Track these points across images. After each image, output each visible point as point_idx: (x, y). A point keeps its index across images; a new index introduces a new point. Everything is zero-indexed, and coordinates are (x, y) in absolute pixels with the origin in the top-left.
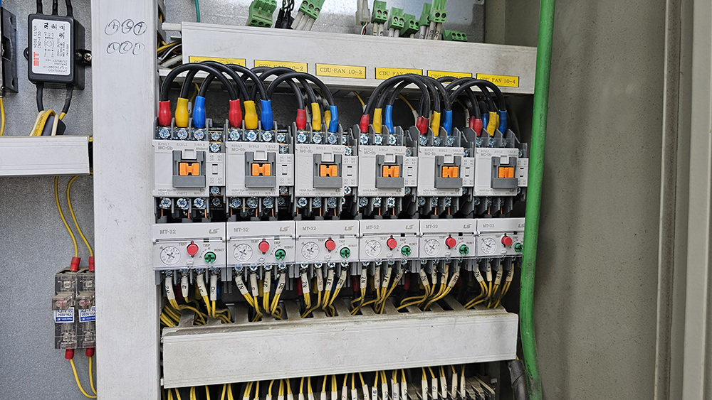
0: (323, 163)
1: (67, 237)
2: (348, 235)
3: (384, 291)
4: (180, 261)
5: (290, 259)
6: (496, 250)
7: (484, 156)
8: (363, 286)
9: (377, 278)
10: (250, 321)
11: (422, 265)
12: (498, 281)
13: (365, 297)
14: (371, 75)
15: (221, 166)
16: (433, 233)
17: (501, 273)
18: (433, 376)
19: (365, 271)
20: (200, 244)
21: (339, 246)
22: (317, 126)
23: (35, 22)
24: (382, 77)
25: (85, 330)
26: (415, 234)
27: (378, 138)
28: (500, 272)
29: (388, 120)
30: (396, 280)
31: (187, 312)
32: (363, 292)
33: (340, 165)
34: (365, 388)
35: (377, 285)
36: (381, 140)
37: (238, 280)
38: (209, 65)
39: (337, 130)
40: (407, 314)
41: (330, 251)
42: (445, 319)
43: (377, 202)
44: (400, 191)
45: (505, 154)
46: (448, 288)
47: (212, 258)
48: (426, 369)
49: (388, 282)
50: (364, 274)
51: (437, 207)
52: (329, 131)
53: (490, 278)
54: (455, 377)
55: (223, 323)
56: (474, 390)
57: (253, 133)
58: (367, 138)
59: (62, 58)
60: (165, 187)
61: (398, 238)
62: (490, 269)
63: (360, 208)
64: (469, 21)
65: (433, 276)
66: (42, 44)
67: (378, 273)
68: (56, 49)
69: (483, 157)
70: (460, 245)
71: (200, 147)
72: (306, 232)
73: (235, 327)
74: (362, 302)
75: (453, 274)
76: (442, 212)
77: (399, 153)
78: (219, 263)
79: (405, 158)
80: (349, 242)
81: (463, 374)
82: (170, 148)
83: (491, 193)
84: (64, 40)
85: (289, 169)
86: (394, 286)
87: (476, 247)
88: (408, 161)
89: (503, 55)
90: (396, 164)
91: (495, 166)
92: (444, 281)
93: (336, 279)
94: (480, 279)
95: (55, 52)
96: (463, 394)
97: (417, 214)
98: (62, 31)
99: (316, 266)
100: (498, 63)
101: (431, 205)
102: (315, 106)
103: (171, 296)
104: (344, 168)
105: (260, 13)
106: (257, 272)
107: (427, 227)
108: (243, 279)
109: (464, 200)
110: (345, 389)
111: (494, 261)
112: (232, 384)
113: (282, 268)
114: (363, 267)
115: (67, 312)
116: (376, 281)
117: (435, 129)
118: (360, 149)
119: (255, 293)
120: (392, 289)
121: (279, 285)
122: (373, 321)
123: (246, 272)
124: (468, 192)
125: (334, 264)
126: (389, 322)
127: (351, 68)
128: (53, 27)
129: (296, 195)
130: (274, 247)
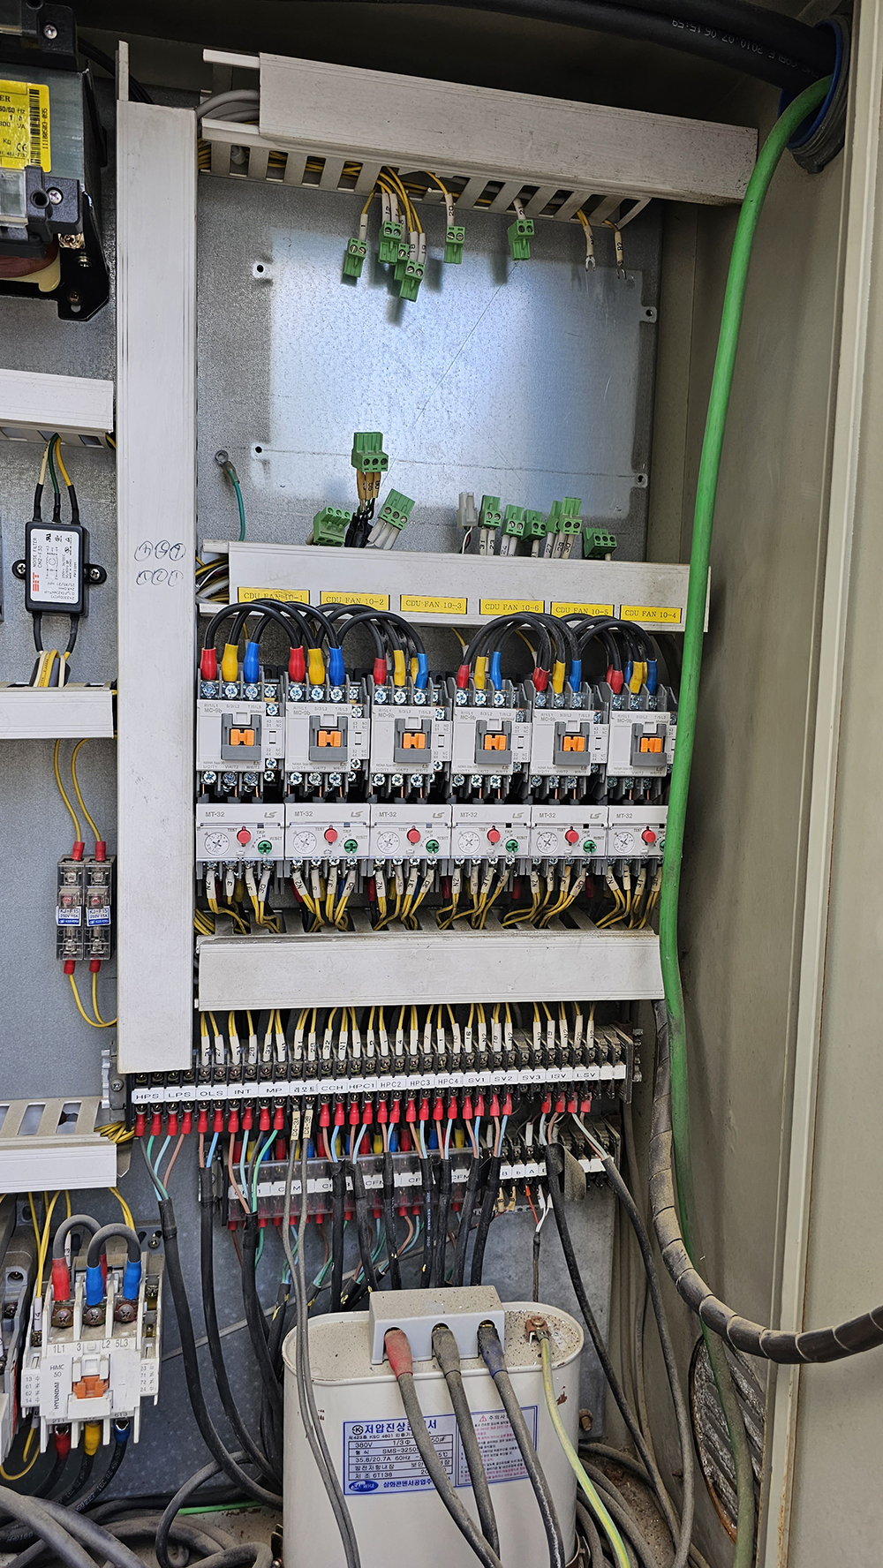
0: (407, 731)
1: (64, 815)
2: (437, 823)
3: (483, 899)
4: (229, 851)
5: (362, 852)
6: (635, 848)
7: (623, 722)
8: (456, 890)
9: (475, 880)
10: (306, 931)
11: (534, 866)
12: (639, 890)
13: (458, 906)
14: (473, 609)
15: (279, 733)
16: (548, 824)
17: (644, 880)
18: (549, 1017)
19: (458, 871)
20: (253, 830)
21: (425, 837)
22: (399, 680)
23: (34, 532)
24: (488, 612)
25: (93, 937)
26: (525, 824)
27: (480, 698)
28: (642, 879)
29: (495, 673)
30: (499, 885)
31: (224, 917)
32: (455, 898)
33: (429, 733)
34: (456, 1028)
35: (474, 889)
36: (484, 699)
37: (297, 877)
38: (266, 604)
39: (427, 685)
40: (514, 931)
41: (413, 843)
42: (566, 939)
43: (477, 781)
44: (507, 767)
45: (651, 720)
46: (570, 897)
47: (268, 848)
48: (539, 1004)
49: (488, 886)
50: (457, 875)
51: (558, 788)
52: (416, 685)
53: (627, 886)
54: (579, 1020)
55: (271, 932)
56: (607, 1040)
57: (319, 690)
58: (465, 696)
59: (68, 581)
60: (211, 759)
61: (502, 829)
62: (627, 874)
63: (453, 787)
64: (624, 514)
65: (548, 880)
66: (43, 563)
67: (475, 875)
68: (61, 568)
69: (621, 724)
70: (585, 840)
71: (255, 709)
72: (383, 819)
73: (288, 938)
74: (454, 912)
75: (577, 879)
76: (563, 796)
77: (506, 718)
78: (276, 854)
79: (514, 724)
80: (438, 833)
81: (591, 1018)
82: (219, 711)
83: (629, 773)
84: (71, 557)
85: (364, 739)
86: (497, 892)
87: (607, 843)
88: (518, 728)
89: (660, 578)
90: (502, 732)
91: (636, 737)
92: (564, 887)
93: (421, 880)
94: (614, 886)
95: (60, 573)
96: (590, 1043)
97: (531, 798)
98: (68, 545)
99: (395, 862)
100: (652, 590)
101: (550, 785)
102: (399, 654)
103: (211, 894)
104: (434, 737)
105: (329, 528)
106: (321, 868)
107: (541, 815)
108: (303, 876)
109: (594, 780)
110: (428, 1027)
111: (633, 863)
112: (281, 1010)
113: (352, 863)
114: (456, 866)
115: (73, 912)
116: (472, 884)
117: (557, 687)
118: (456, 712)
119: (317, 894)
120: (495, 896)
121: (347, 885)
122: (468, 937)
123: (305, 868)
124: (599, 770)
125: (419, 860)
126: (489, 939)
127: (448, 600)
128: (57, 539)
129: (372, 771)
130: (343, 837)
